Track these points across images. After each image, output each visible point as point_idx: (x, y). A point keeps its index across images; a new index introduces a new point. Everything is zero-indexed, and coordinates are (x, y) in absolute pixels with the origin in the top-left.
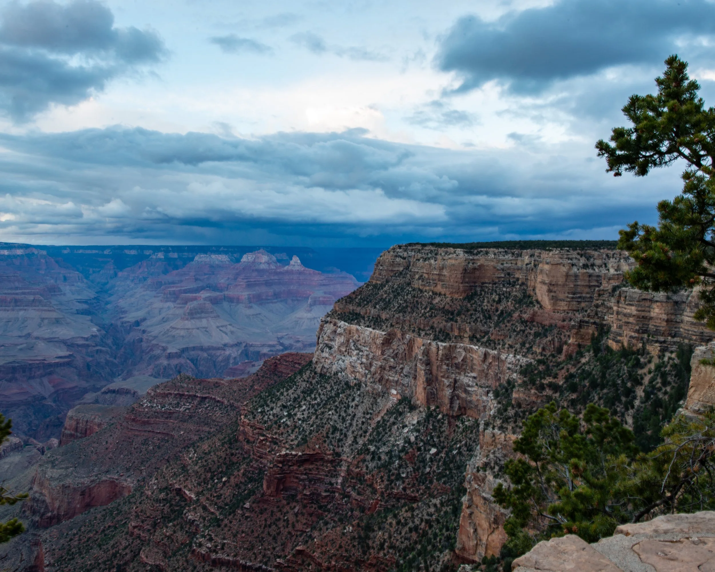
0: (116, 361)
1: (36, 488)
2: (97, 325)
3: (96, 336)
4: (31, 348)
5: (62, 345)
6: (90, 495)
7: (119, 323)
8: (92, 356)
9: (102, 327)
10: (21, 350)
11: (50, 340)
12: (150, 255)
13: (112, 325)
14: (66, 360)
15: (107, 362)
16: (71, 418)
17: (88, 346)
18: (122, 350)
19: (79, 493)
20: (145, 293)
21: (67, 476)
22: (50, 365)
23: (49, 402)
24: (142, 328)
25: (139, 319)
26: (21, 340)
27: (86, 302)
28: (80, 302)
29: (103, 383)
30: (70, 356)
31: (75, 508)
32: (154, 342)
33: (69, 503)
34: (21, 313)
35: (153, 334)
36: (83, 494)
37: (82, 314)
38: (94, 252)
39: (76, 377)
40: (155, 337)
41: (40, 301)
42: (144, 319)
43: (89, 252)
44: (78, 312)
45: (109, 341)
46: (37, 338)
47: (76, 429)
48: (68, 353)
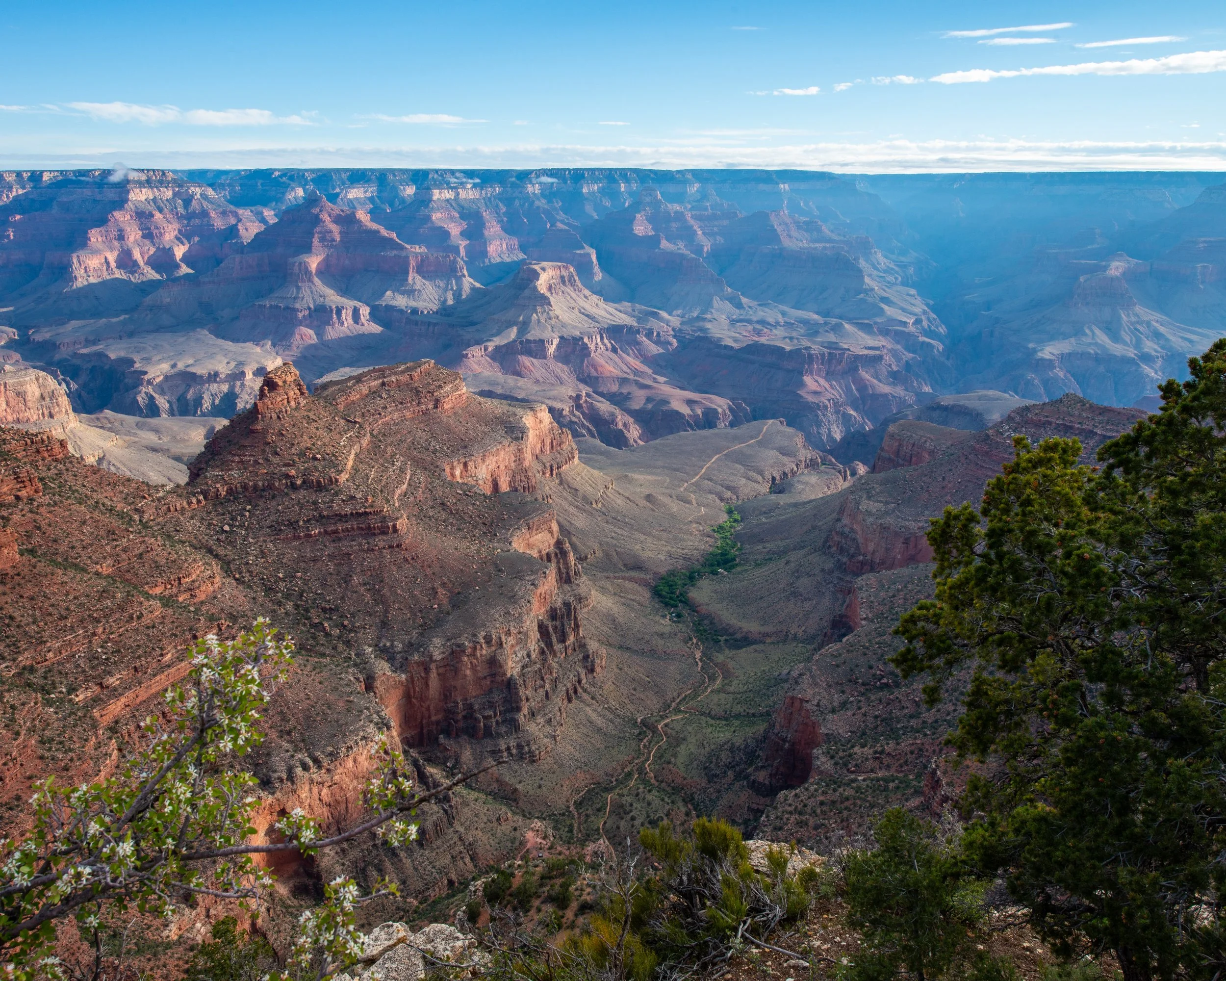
1: (846, 521)
6: (916, 546)
16: (892, 436)
19: (902, 540)
21: (886, 513)
25: (992, 298)
31: (894, 558)
33: (887, 550)
36: (906, 542)
47: (897, 453)
48: (880, 343)
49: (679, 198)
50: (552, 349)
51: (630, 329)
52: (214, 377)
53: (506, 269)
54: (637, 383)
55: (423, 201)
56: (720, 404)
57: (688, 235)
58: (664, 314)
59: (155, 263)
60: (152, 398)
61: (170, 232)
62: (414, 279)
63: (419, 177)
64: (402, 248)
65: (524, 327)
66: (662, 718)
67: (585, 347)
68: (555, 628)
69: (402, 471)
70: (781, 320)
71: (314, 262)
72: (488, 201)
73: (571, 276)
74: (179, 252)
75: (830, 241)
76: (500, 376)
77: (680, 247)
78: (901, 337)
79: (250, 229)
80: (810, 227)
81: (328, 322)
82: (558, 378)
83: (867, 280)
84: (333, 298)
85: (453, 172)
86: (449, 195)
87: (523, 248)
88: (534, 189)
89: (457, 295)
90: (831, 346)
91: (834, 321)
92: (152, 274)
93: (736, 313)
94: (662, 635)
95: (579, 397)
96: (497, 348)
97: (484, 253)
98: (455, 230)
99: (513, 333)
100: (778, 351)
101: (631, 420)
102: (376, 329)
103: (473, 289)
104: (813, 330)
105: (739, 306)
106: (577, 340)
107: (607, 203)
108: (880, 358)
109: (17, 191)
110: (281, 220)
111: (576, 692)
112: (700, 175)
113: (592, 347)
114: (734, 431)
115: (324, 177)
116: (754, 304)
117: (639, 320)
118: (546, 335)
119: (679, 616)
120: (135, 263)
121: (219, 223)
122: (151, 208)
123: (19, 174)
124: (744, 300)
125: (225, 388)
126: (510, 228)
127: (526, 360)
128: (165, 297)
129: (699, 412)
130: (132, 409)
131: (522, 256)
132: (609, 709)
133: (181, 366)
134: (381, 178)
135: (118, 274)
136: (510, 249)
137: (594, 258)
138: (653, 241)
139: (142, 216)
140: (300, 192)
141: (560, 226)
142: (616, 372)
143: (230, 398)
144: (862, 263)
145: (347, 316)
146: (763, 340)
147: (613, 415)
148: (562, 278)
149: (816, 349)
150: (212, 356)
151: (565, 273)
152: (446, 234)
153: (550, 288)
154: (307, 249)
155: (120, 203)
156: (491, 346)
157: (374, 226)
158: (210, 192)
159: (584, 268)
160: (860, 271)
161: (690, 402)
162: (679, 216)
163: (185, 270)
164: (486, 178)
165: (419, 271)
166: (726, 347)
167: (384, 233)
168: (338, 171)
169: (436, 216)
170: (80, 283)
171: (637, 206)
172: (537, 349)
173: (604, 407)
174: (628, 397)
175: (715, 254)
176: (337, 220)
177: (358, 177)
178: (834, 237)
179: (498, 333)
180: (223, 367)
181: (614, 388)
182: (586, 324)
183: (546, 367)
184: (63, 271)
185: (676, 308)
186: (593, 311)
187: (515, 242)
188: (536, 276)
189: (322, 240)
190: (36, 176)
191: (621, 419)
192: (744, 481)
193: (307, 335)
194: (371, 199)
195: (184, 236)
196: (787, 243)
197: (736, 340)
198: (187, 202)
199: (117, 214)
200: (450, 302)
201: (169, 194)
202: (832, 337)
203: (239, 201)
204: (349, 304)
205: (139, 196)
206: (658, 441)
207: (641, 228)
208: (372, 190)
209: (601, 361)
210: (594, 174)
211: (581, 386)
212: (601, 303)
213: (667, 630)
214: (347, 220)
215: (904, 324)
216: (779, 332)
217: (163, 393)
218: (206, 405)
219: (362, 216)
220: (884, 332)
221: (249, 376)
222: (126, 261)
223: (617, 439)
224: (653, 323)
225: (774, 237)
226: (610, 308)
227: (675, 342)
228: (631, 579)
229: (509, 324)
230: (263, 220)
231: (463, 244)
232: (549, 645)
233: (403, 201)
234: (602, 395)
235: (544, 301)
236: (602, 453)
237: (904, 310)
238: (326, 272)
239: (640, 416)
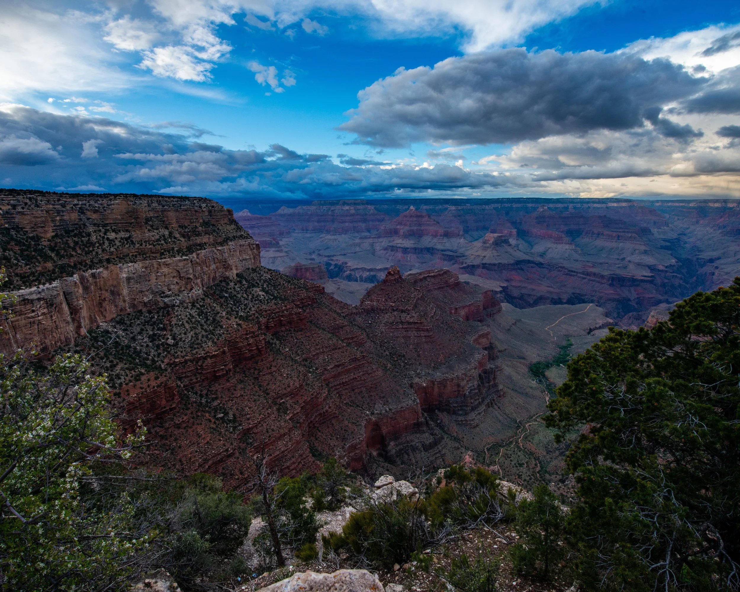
0: (687, 286)
2: (675, 258)
3: (674, 266)
4: (625, 267)
5: (647, 268)
7: (694, 259)
8: (669, 279)
9: (679, 260)
10: (619, 267)
11: (639, 264)
12: (733, 207)
13: (688, 259)
14: (649, 279)
15: (680, 286)
16: (653, 316)
17: (666, 272)
18: (695, 278)
20: (723, 238)
22: (636, 280)
23: (633, 304)
24: (715, 264)
25: (713, 258)
26: (618, 262)
27: (668, 241)
28: (665, 240)
29: (675, 299)
30: (652, 277)
32: (725, 277)
34: (621, 244)
35: (726, 270)
37: (665, 249)
38: (681, 204)
39: (654, 291)
40: (727, 273)
41: (635, 238)
42: (719, 258)
43: (677, 204)
44: (662, 247)
45: (684, 271)
46: (630, 261)
48: (650, 274)
50: (495, 268)
62: (444, 238)
66: (528, 422)
68: (486, 377)
69: (432, 308)
73: (507, 239)
89: (460, 245)
94: (531, 388)
95: (505, 287)
96: (473, 266)
111: (492, 404)
117: (534, 258)
118: (493, 262)
119: (540, 381)
127: (484, 271)
132: (505, 414)
137: (516, 233)
142: (522, 278)
148: (502, 240)
151: (504, 238)
165: (446, 236)
172: (489, 267)
177: (427, 201)
179: (474, 260)
182: (511, 259)
183: (492, 274)
186: (514, 254)
197: (577, 269)
206: (538, 307)
209: (516, 273)
210: (519, 200)
211: (506, 283)
212: (518, 251)
213: (534, 386)
226: (522, 252)
228: (520, 363)
229: (479, 257)
232: (483, 383)
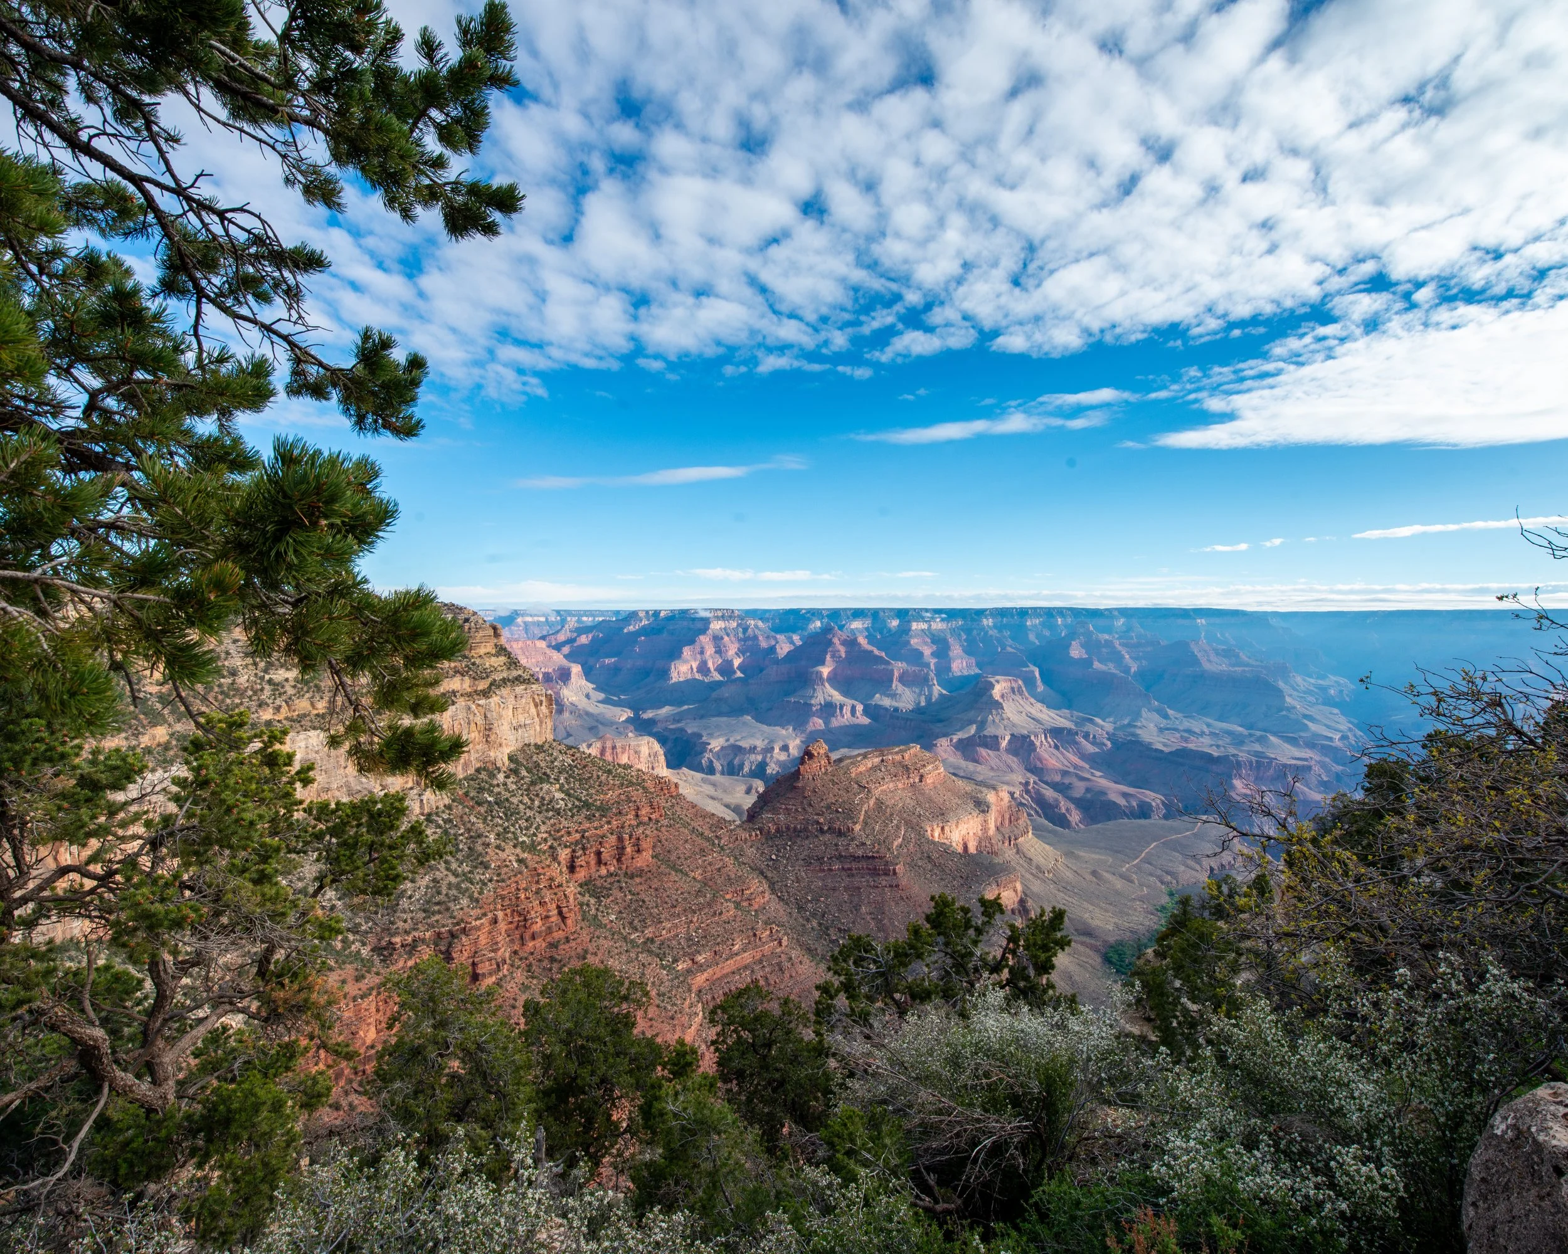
49: (1109, 630)
50: (1004, 744)
51: (1070, 731)
52: (753, 749)
53: (965, 680)
54: (1077, 775)
55: (905, 630)
56: (1153, 798)
57: (1117, 658)
58: (1099, 721)
59: (721, 670)
60: (711, 762)
61: (732, 649)
62: (896, 684)
63: (902, 614)
64: (888, 663)
65: (982, 725)
67: (1032, 744)
70: (1206, 730)
71: (825, 671)
72: (953, 631)
73: (1020, 687)
74: (737, 662)
75: (1248, 665)
76: (963, 763)
77: (1111, 668)
78: (1327, 750)
79: (784, 649)
80: (1228, 653)
81: (833, 715)
82: (1009, 766)
83: (1288, 699)
84: (837, 697)
85: (927, 610)
86: (924, 626)
87: (979, 665)
88: (988, 622)
89: (929, 698)
90: (1257, 754)
91: (1258, 733)
92: (717, 677)
93: (1163, 723)
95: (1027, 784)
96: (960, 740)
97: (949, 669)
98: (927, 651)
99: (973, 730)
100: (1209, 758)
101: (1072, 806)
102: (866, 721)
103: (941, 695)
104: (1239, 740)
105: (1166, 716)
106: (1025, 738)
107: (1047, 633)
108: (1309, 768)
109: (645, 622)
110: (805, 643)
112: (1125, 612)
113: (1038, 744)
114: (1170, 822)
115: (835, 614)
116: (1179, 715)
117: (1076, 724)
118: (1000, 732)
120: (709, 670)
121: (764, 644)
122: (722, 633)
123: (647, 612)
124: (1170, 712)
125: (760, 758)
126: (969, 651)
127: (983, 752)
128: (726, 692)
129: (1134, 804)
130: (698, 768)
131: (978, 671)
133: (732, 741)
134: (875, 615)
135: (698, 676)
136: (969, 666)
137: (1037, 674)
138: (1088, 663)
139: (717, 639)
140: (818, 624)
141: (1009, 649)
142: (1059, 765)
143: (762, 766)
144: (1281, 684)
145: (847, 711)
146: (1191, 746)
147: (1056, 800)
148: (1013, 689)
149: (1243, 756)
150: (752, 736)
151: (1015, 685)
152: (921, 654)
153: (1002, 696)
154: (822, 662)
155: (704, 631)
156: (955, 738)
157: (870, 648)
158: (760, 624)
159: (1029, 682)
160: (1281, 691)
161: (1125, 795)
162: (1109, 644)
163: (739, 674)
164: (951, 614)
165: (901, 680)
166: (1157, 750)
167: (876, 652)
168: (845, 610)
169: (913, 641)
170: (674, 680)
171: (1072, 635)
172: (992, 743)
173: (1049, 793)
174: (1069, 787)
175: (1141, 675)
176: (844, 643)
177: (858, 613)
178: (1251, 662)
179: (961, 729)
180: (760, 744)
181: (1057, 778)
182: (1032, 726)
183: (999, 757)
184: (665, 673)
185: (1109, 716)
186: (1039, 715)
187: (973, 660)
188: (992, 686)
189: (833, 657)
190: (656, 613)
191: (1064, 805)
192: (1182, 868)
193: (818, 723)
194: (867, 629)
195: (741, 652)
196: (1207, 666)
197: (1165, 745)
198: (745, 630)
199: (702, 637)
200: (923, 704)
201: (735, 624)
202: (1257, 747)
203: (778, 630)
204: (849, 702)
205: (716, 626)
207: (1076, 652)
208: (868, 623)
209: (1045, 755)
210: (1036, 611)
211: (1029, 775)
212: (1045, 709)
214: (851, 643)
215: (1331, 739)
216: (1206, 740)
217: (718, 759)
218: (746, 769)
219: (862, 640)
220: (1310, 745)
221: (777, 750)
222: (703, 668)
223: (1061, 821)
224: (1089, 727)
225: (1196, 662)
226: (1052, 713)
227: (1109, 744)
229: (971, 722)
230: (792, 642)
231: (933, 662)
233: (890, 630)
234: (1046, 783)
235: (998, 705)
236: (1050, 832)
237: (1328, 727)
238: (834, 679)
239: (1079, 803)
